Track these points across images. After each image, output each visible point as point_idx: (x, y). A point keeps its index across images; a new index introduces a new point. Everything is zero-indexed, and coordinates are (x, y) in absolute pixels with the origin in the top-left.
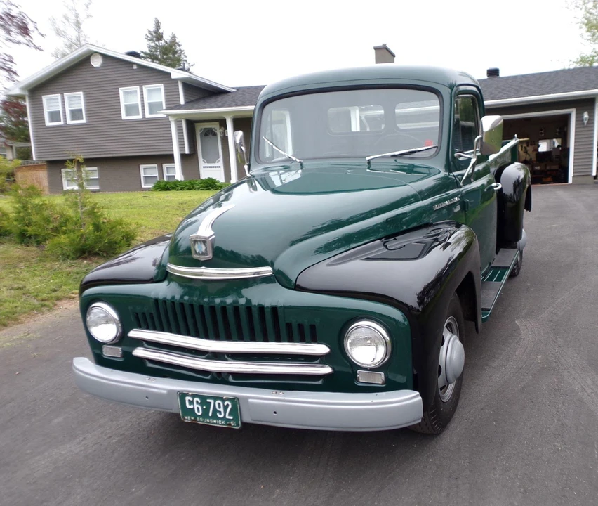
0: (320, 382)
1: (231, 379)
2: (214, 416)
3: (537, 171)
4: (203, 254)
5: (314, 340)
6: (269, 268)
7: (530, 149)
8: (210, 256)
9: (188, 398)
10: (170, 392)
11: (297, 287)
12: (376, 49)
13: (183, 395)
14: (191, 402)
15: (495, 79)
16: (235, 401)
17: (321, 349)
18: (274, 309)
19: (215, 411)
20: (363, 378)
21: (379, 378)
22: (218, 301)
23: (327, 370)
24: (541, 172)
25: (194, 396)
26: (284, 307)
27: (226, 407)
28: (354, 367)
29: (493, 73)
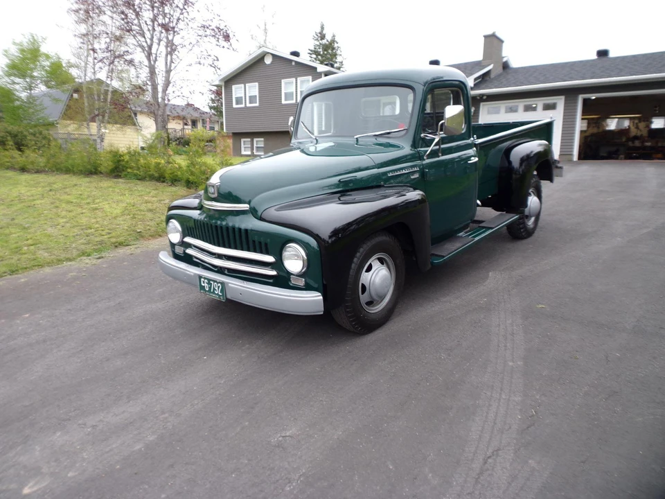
0: (271, 281)
1: (226, 272)
2: (213, 292)
3: (647, 146)
4: (213, 194)
5: (267, 253)
6: (248, 206)
7: (642, 125)
8: (216, 195)
9: (202, 280)
10: (195, 274)
11: (261, 219)
12: (486, 37)
13: (200, 277)
14: (204, 282)
15: (604, 59)
16: (222, 283)
17: (270, 259)
18: (246, 230)
19: (214, 289)
20: (294, 281)
21: (301, 282)
22: (219, 222)
23: (274, 273)
24: (651, 148)
25: (205, 278)
26: (252, 230)
27: (219, 287)
28: (289, 274)
29: (603, 54)
